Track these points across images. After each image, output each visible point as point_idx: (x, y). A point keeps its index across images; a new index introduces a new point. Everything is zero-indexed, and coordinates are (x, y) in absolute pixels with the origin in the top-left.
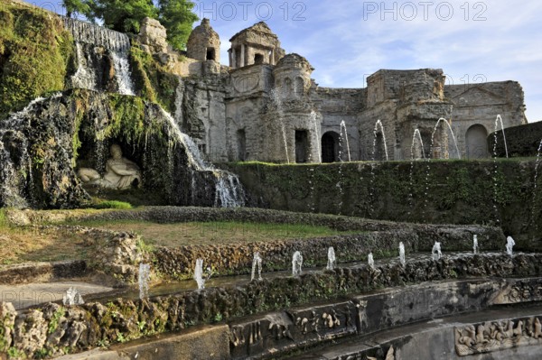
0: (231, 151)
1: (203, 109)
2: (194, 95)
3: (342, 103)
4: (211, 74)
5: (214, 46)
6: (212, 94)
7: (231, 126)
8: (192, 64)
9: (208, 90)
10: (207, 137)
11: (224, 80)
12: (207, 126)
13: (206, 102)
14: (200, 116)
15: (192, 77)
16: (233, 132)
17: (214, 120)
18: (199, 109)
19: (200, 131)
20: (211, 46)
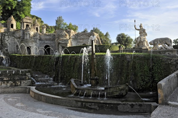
0: (15, 51)
1: (7, 41)
2: (4, 37)
3: (51, 37)
4: (10, 31)
5: (13, 23)
6: (9, 37)
7: (15, 45)
8: (5, 29)
9: (8, 36)
10: (8, 48)
11: (13, 33)
12: (8, 45)
13: (8, 39)
14: (6, 42)
15: (5, 32)
16: (15, 46)
17: (10, 43)
18: (6, 41)
19: (6, 46)
20: (12, 23)
